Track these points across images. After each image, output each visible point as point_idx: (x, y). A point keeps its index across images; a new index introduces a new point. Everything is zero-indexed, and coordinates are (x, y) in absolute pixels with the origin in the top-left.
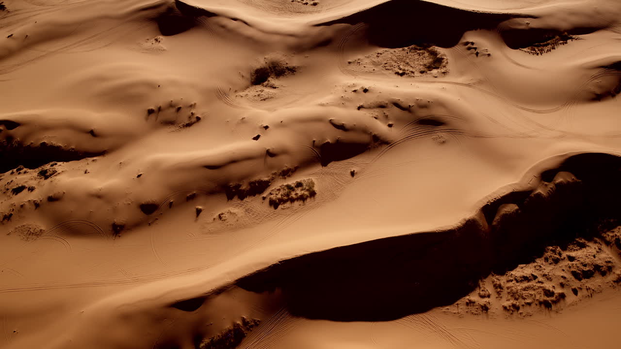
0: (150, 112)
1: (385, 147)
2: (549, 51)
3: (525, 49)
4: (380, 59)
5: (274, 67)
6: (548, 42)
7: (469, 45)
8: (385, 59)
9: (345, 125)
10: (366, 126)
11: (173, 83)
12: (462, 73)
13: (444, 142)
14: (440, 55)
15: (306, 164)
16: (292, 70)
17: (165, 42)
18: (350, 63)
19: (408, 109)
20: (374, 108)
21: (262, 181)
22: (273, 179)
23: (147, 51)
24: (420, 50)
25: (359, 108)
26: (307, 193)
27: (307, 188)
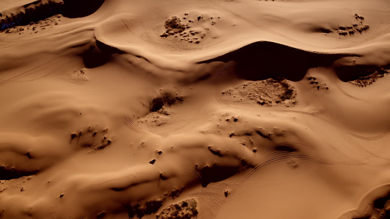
0: (73, 136)
1: (251, 170)
2: (371, 83)
3: (353, 82)
4: (246, 90)
5: (167, 97)
6: (370, 75)
7: (312, 80)
8: (249, 90)
9: (220, 152)
10: (237, 152)
11: (92, 111)
12: (307, 103)
13: (296, 166)
14: (290, 87)
15: (190, 185)
16: (181, 100)
17: (88, 73)
18: (223, 93)
19: (267, 137)
20: (242, 135)
21: (156, 201)
22: (165, 199)
23: (74, 81)
24: (275, 82)
25: (231, 136)
26: (191, 213)
27: (191, 208)
